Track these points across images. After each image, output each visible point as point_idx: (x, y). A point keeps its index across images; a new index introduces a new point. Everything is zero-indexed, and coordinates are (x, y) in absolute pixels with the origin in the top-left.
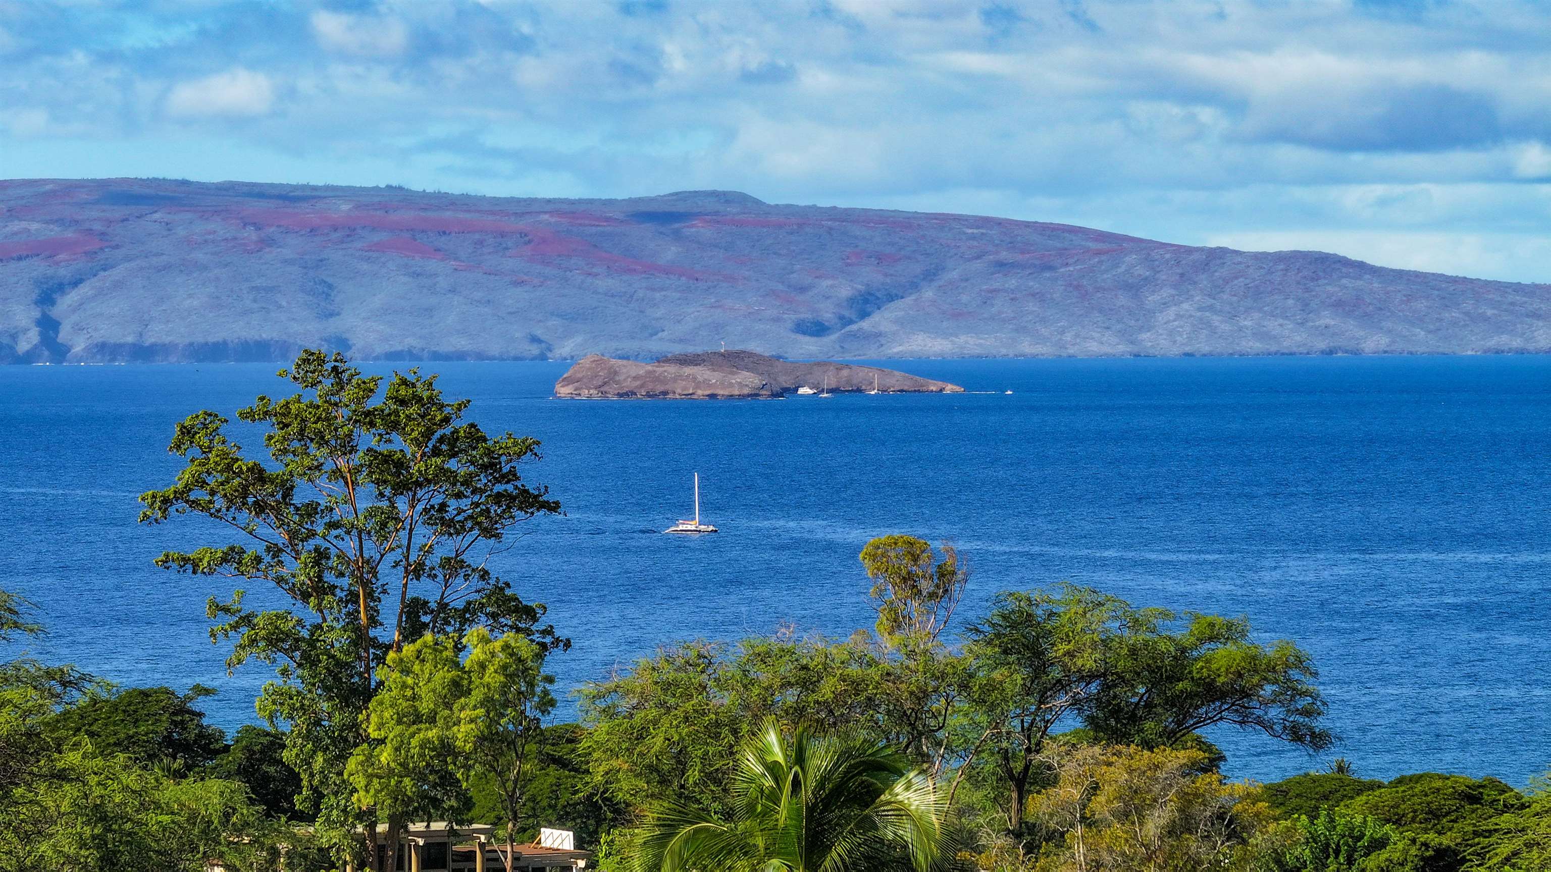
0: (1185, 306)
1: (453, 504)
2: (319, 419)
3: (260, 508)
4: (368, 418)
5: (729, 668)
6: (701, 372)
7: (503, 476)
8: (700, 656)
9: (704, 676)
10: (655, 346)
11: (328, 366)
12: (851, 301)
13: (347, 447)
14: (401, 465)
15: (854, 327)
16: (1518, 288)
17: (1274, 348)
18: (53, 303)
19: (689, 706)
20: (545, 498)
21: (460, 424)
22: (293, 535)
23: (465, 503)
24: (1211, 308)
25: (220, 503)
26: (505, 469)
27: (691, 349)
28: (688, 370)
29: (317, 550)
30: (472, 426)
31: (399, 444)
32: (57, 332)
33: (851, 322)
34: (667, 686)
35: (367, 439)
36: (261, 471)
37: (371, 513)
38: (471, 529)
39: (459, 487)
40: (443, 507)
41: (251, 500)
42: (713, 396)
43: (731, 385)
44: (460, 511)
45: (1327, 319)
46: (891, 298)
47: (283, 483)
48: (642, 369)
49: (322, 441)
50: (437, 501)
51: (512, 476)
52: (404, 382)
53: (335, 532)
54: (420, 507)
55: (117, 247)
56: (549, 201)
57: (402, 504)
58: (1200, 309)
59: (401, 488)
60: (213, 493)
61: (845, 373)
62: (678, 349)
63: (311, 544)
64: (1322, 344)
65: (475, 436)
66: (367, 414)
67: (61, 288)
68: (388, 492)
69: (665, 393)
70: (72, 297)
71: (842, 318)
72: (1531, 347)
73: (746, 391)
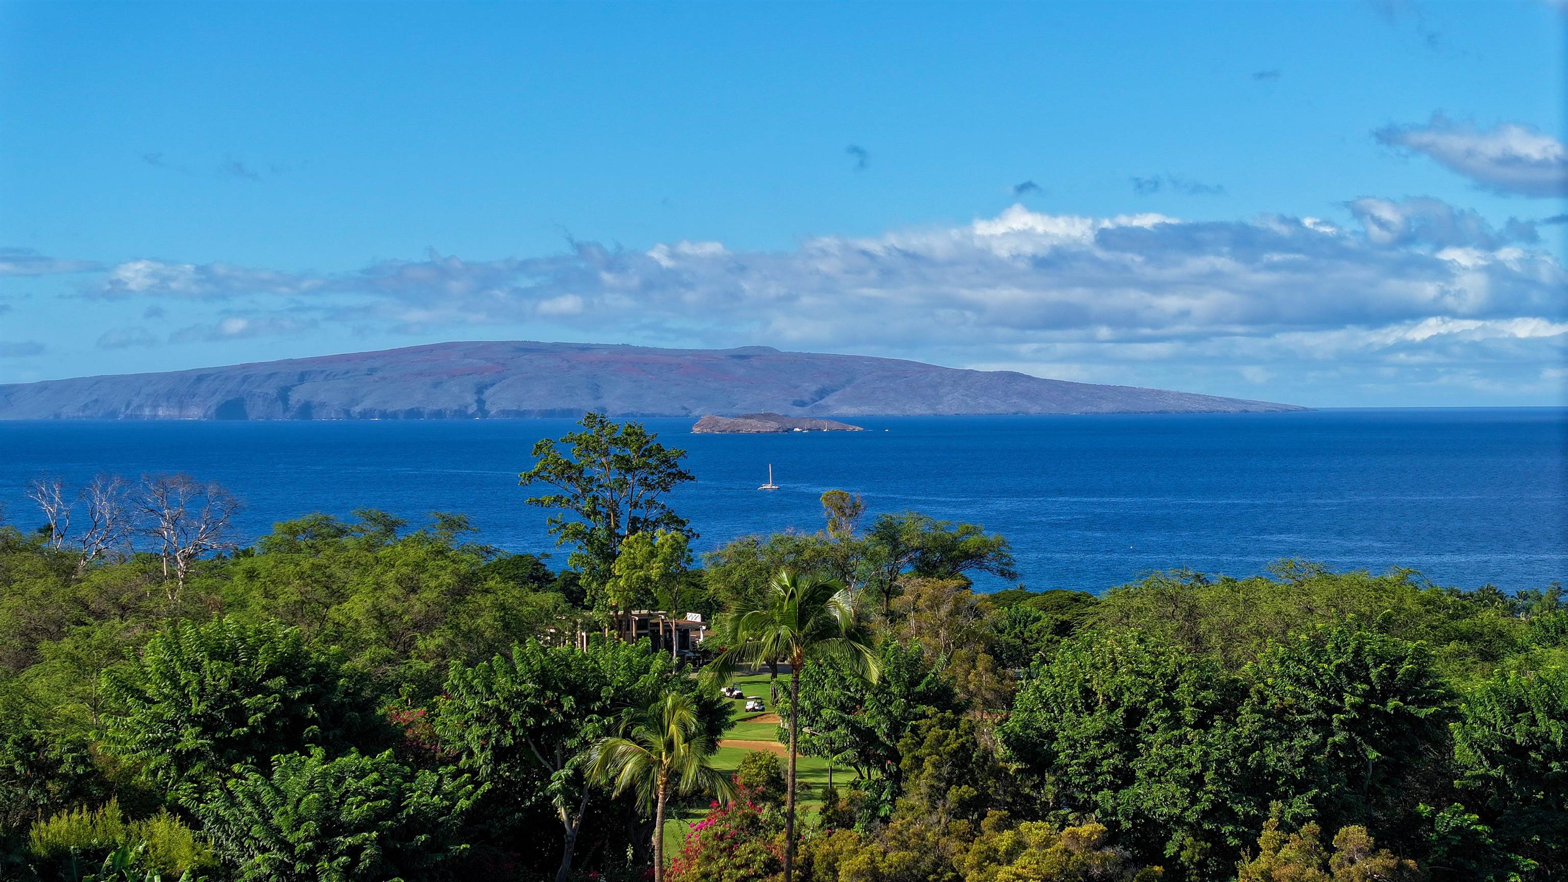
0: (956, 394)
1: (650, 477)
2: (594, 442)
3: (570, 479)
4: (615, 441)
5: (765, 546)
6: (753, 422)
7: (671, 466)
8: (753, 541)
9: (756, 549)
10: (735, 411)
11: (598, 420)
12: (816, 392)
13: (606, 453)
14: (628, 461)
15: (817, 403)
16: (1095, 386)
17: (993, 412)
18: (483, 393)
19: (749, 562)
20: (689, 475)
21: (653, 444)
22: (584, 490)
23: (655, 477)
24: (966, 395)
25: (553, 477)
26: (672, 463)
27: (749, 412)
28: (748, 421)
29: (593, 496)
30: (658, 444)
31: (630, 452)
32: (484, 406)
33: (816, 401)
34: (740, 554)
35: (616, 450)
36: (570, 463)
37: (616, 481)
38: (658, 488)
39: (653, 470)
40: (646, 479)
41: (566, 476)
42: (758, 432)
43: (766, 427)
44: (653, 480)
45: (1015, 399)
46: (833, 391)
47: (579, 469)
48: (728, 421)
49: (595, 451)
50: (643, 476)
51: (674, 466)
52: (630, 426)
53: (601, 489)
54: (636, 478)
55: (509, 369)
56: (690, 350)
57: (629, 477)
58: (962, 396)
59: (629, 470)
60: (550, 473)
61: (814, 422)
62: (744, 412)
63: (591, 494)
64: (1013, 410)
65: (660, 449)
66: (614, 439)
67: (486, 387)
68: (623, 472)
69: (739, 431)
70: (491, 390)
71: (812, 399)
72: (1099, 411)
73: (772, 430)
